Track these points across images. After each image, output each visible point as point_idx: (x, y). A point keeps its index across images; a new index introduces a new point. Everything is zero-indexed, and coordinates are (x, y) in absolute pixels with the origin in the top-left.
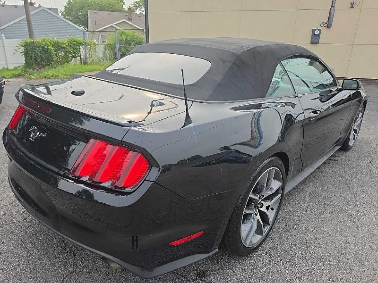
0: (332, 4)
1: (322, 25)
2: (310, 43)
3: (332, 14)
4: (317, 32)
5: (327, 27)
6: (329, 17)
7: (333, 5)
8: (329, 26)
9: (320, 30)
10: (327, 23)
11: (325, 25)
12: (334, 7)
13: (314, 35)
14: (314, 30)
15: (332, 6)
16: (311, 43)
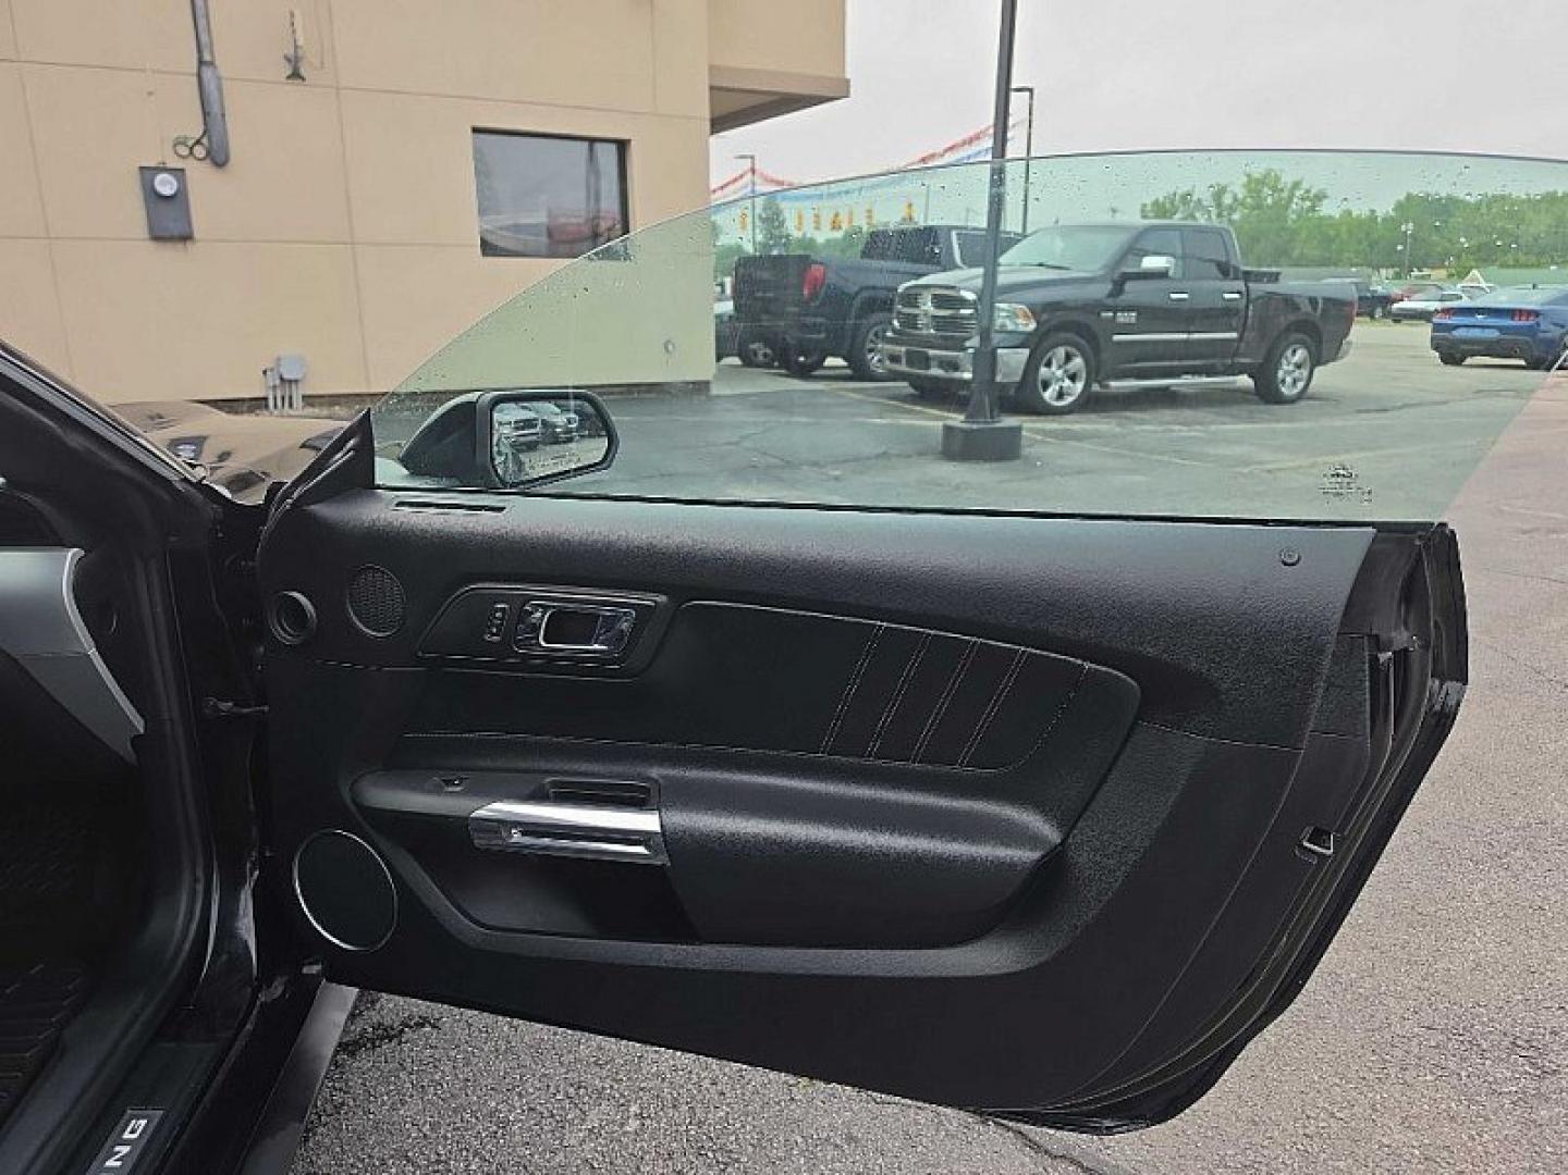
0: (200, 51)
1: (184, 151)
2: (147, 236)
3: (214, 96)
4: (166, 185)
5: (208, 161)
6: (206, 114)
7: (207, 57)
8: (218, 158)
9: (179, 173)
10: (205, 141)
11: (200, 151)
12: (211, 64)
13: (153, 197)
14: (148, 174)
15: (201, 62)
16: (157, 237)
